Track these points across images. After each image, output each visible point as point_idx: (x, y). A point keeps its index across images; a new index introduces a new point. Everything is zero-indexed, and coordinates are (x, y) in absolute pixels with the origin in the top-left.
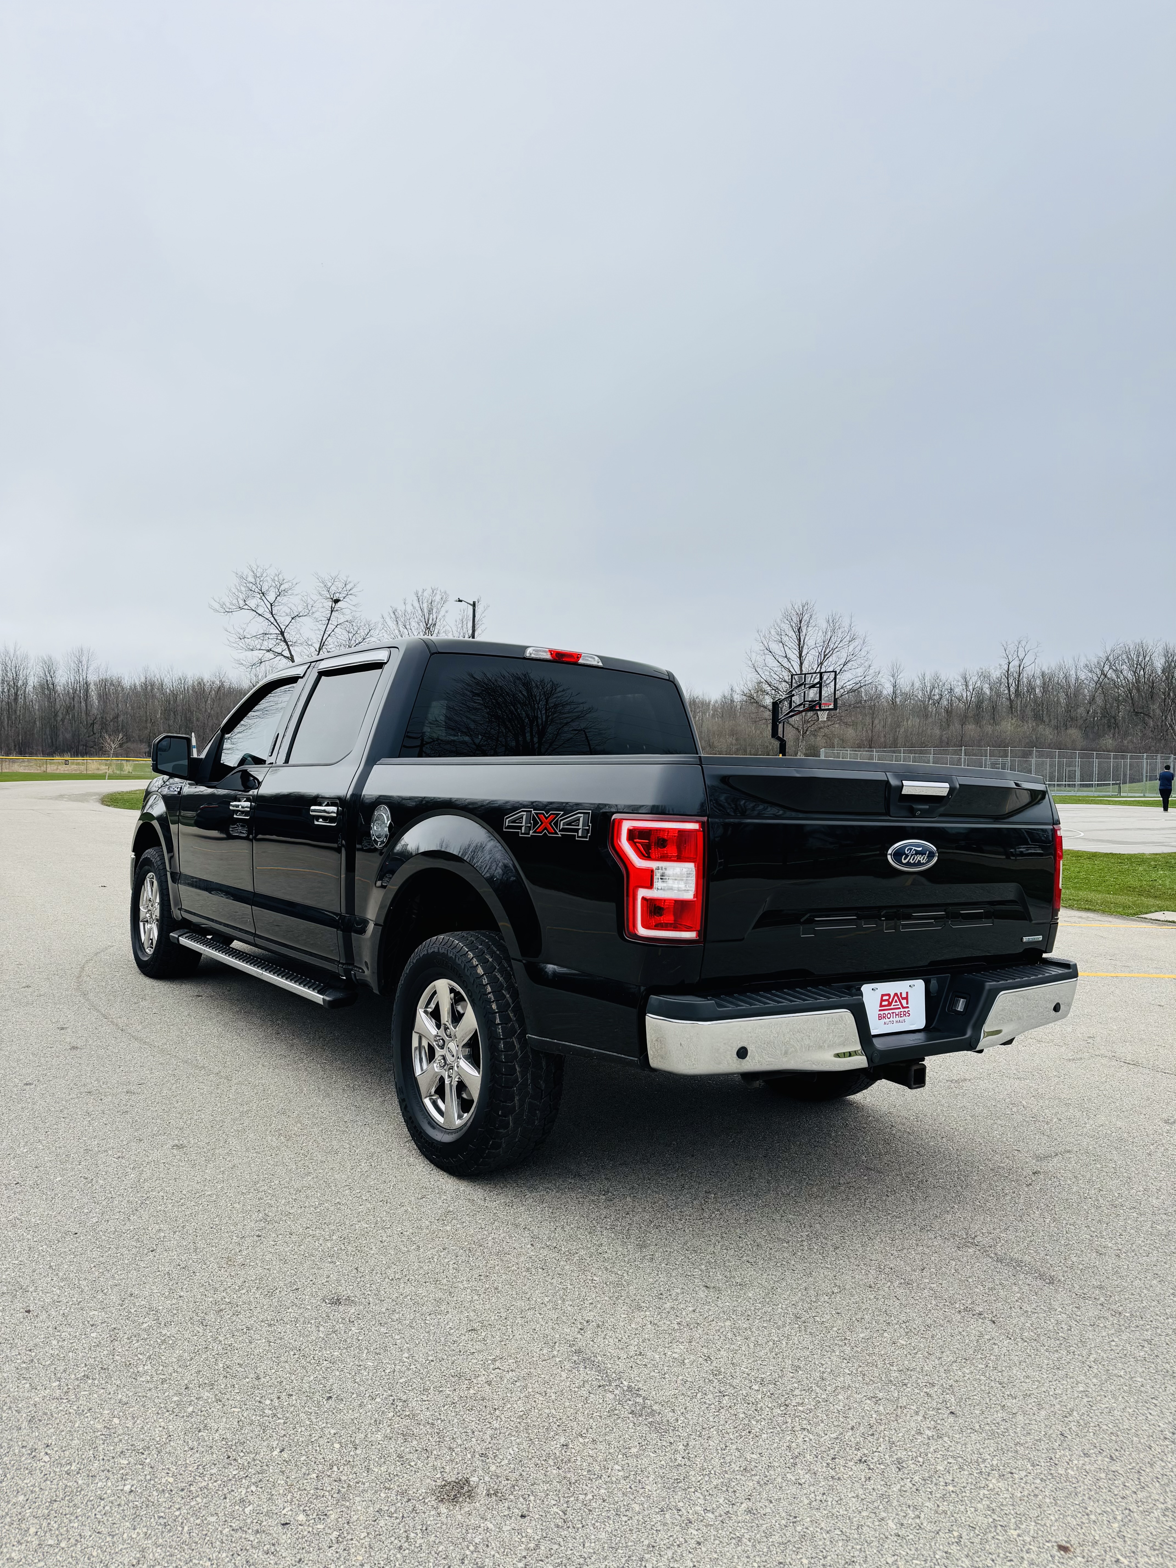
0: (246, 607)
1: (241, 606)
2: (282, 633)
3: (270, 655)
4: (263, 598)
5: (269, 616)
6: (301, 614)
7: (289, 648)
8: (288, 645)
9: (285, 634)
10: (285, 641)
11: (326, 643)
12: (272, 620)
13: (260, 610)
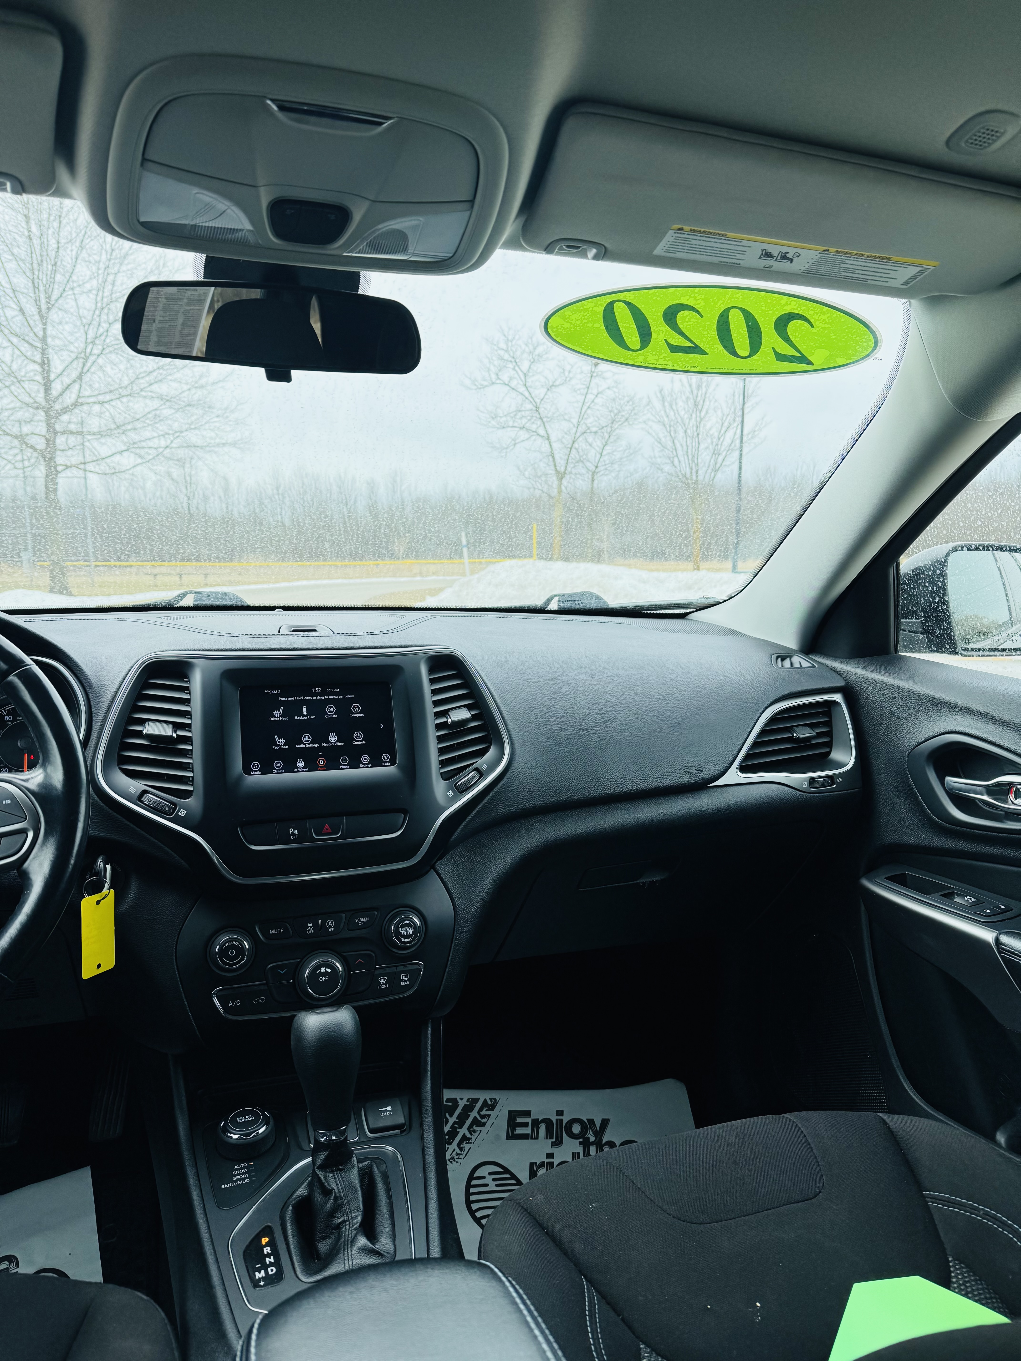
0: (498, 381)
1: (494, 380)
2: (537, 409)
3: (523, 435)
4: (517, 368)
5: (522, 389)
6: (557, 383)
7: (544, 425)
8: (544, 423)
9: (541, 410)
10: (541, 418)
11: (585, 416)
12: (526, 394)
13: (513, 384)
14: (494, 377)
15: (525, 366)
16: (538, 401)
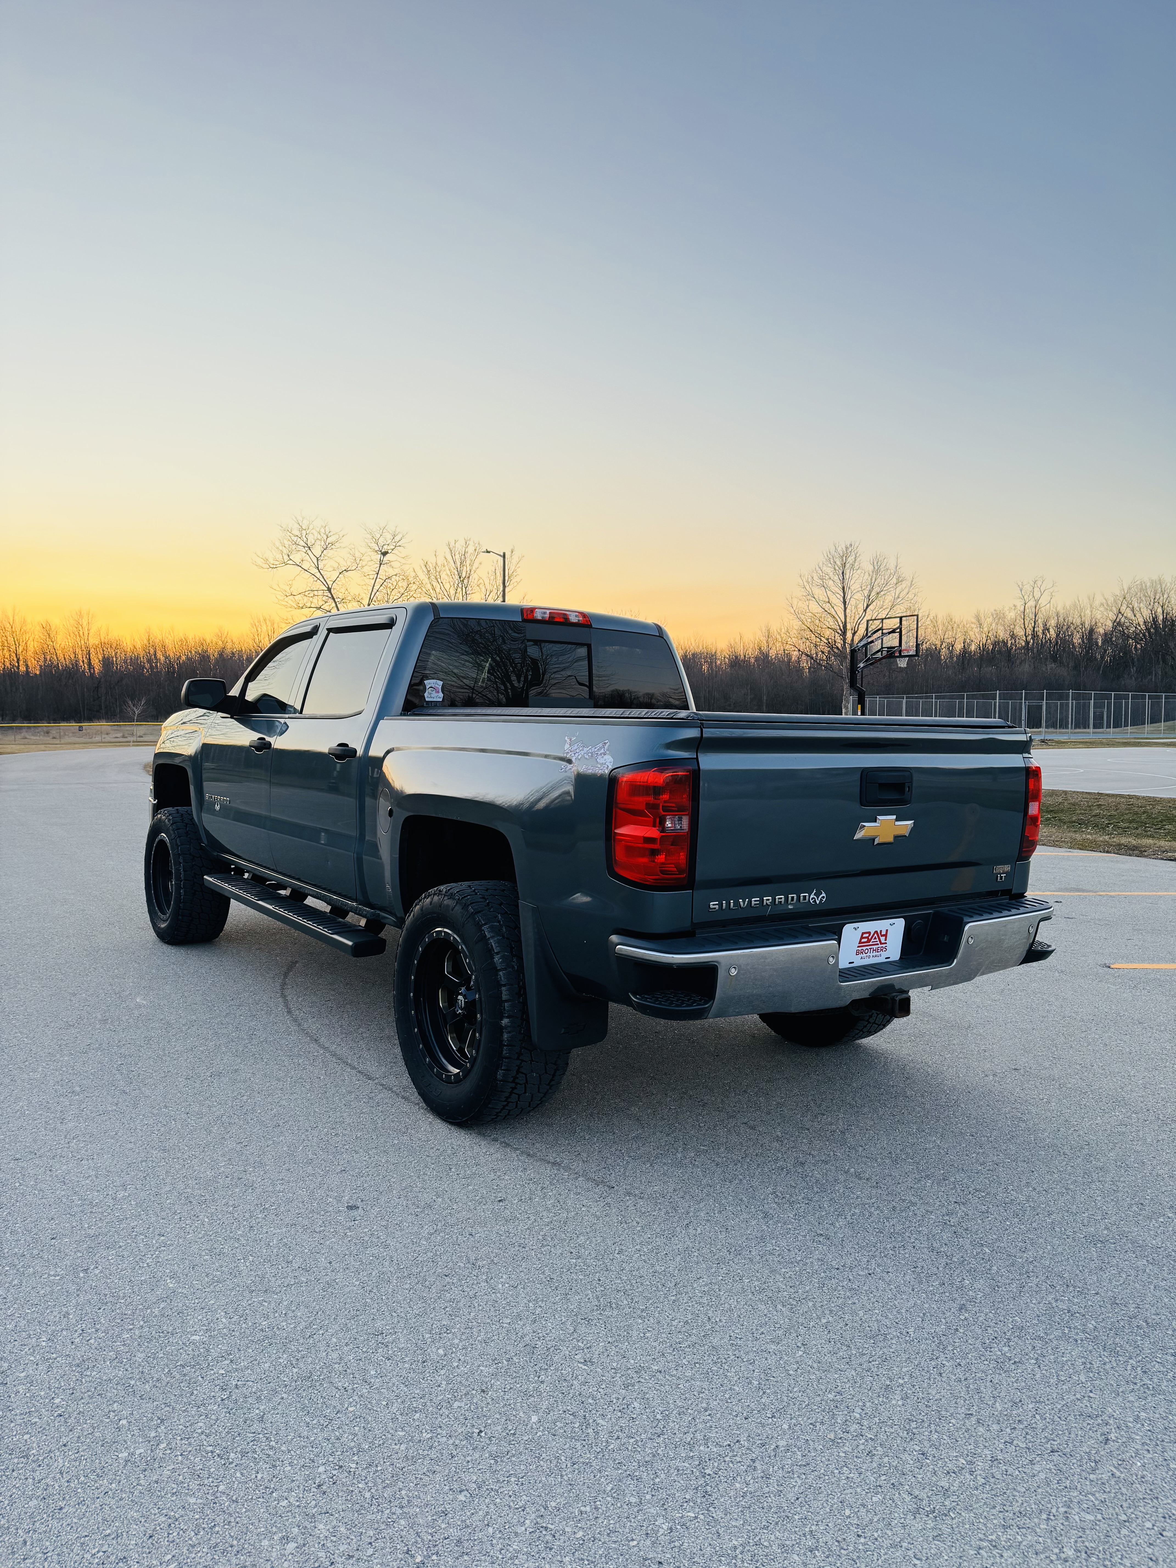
0: (290, 562)
1: (285, 561)
2: (329, 590)
4: (309, 552)
5: (315, 571)
6: (349, 568)
8: (336, 603)
9: (332, 591)
10: (333, 598)
12: (318, 575)
13: (306, 565)
14: (286, 558)
15: (317, 551)
16: (330, 583)
